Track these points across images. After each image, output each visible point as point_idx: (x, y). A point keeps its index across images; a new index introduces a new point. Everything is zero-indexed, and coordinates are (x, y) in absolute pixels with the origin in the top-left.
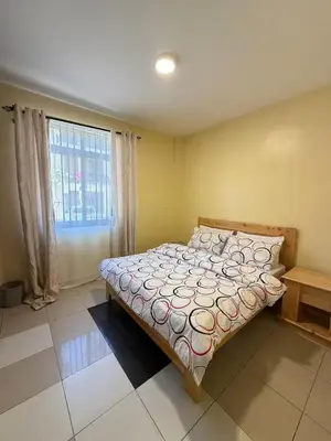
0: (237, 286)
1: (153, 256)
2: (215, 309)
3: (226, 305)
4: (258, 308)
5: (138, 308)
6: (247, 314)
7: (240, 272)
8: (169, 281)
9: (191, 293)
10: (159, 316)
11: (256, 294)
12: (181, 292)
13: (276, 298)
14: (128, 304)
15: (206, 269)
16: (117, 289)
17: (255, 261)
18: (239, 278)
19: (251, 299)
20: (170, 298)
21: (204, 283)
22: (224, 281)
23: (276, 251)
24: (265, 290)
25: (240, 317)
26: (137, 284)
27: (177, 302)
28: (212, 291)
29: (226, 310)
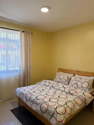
0: (74, 97)
1: (39, 86)
2: (66, 106)
3: (70, 105)
4: (82, 106)
5: (34, 107)
6: (78, 108)
7: (76, 92)
8: (47, 96)
9: (56, 100)
10: (44, 110)
11: (82, 100)
12: (52, 100)
13: (89, 101)
14: (30, 106)
15: (62, 91)
16: (25, 100)
17: (82, 87)
18: (75, 94)
19: (80, 102)
20: (48, 103)
21: (61, 96)
22: (69, 96)
23: (91, 82)
24: (85, 99)
25: (75, 109)
26: (34, 98)
27: (51, 104)
28: (64, 99)
29: (70, 106)
